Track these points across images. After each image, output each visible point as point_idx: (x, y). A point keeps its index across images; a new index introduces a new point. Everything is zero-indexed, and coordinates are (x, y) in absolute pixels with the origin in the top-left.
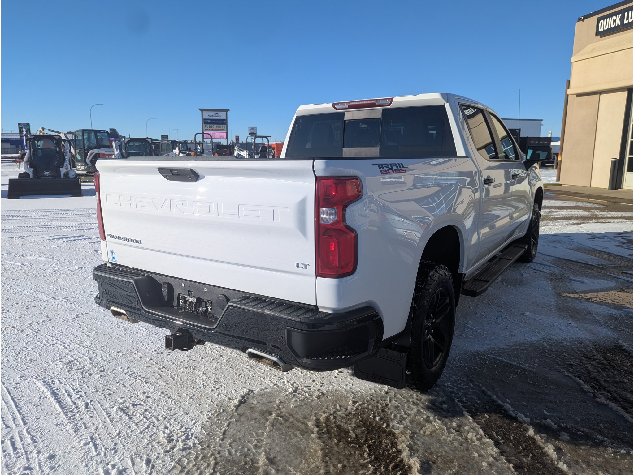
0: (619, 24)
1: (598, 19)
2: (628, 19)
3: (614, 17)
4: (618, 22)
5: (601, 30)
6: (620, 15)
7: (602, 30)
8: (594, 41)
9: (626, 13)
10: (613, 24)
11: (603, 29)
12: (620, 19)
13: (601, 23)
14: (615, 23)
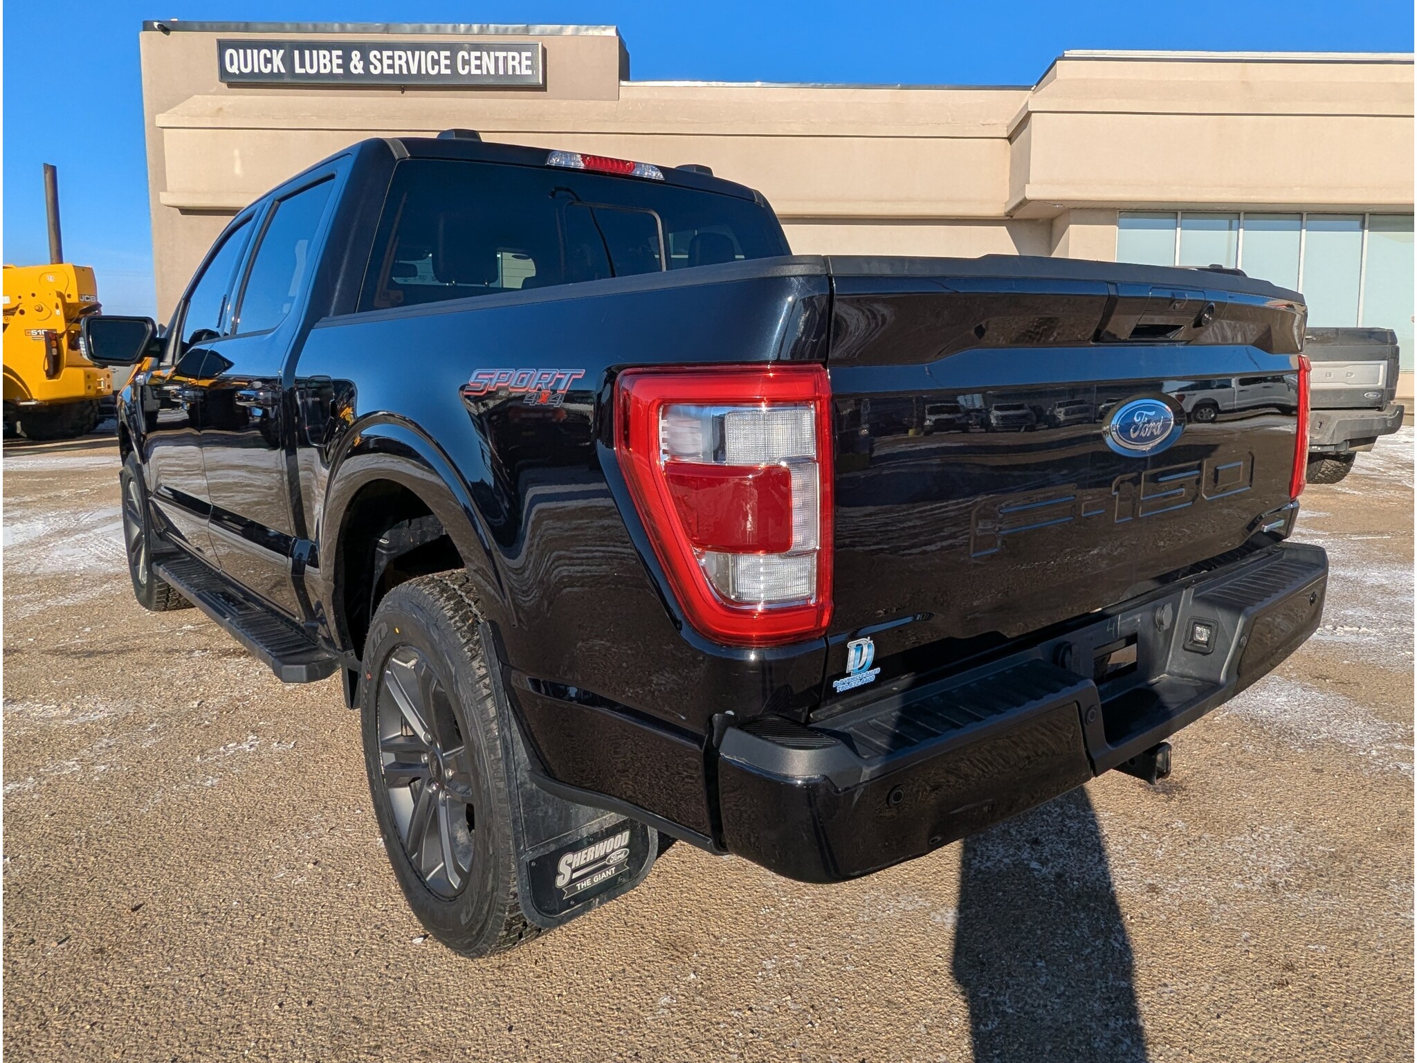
0: (283, 70)
1: (220, 41)
2: (302, 65)
3: (264, 51)
4: (278, 64)
5: (233, 70)
6: (282, 52)
7: (237, 72)
8: (212, 91)
9: (296, 53)
10: (266, 67)
11: (239, 69)
12: (282, 60)
13: (231, 55)
14: (269, 65)
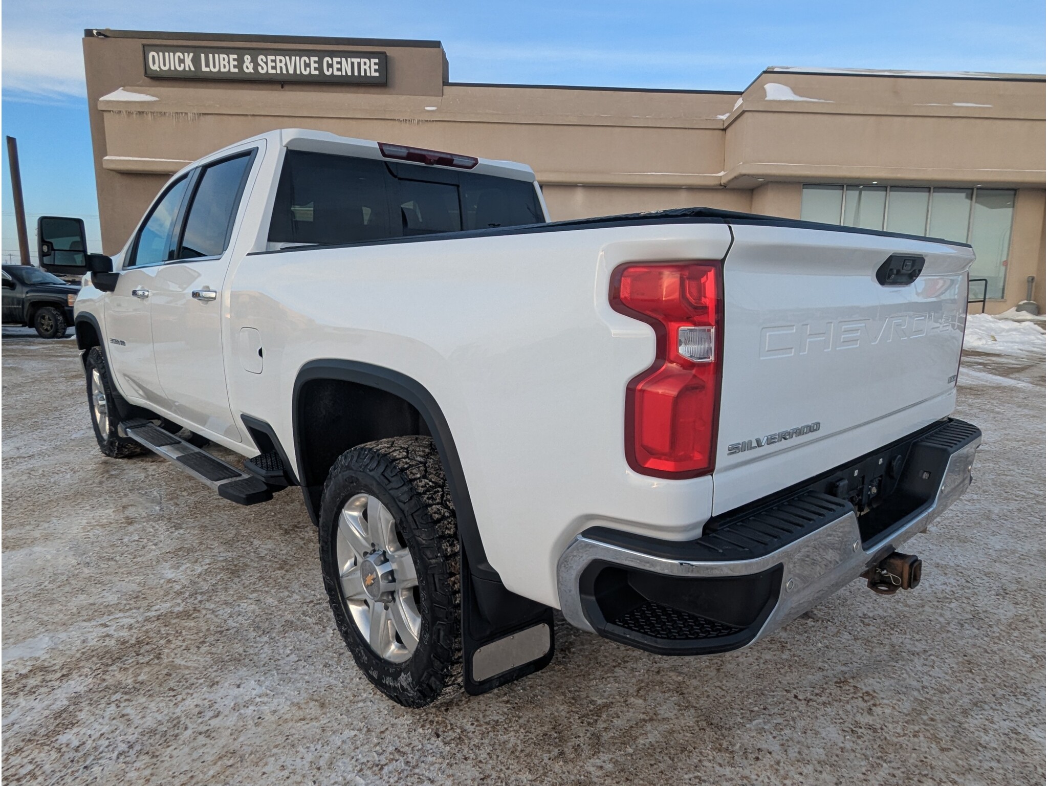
0: (193, 69)
1: (144, 46)
2: (207, 65)
3: (180, 54)
4: (189, 64)
5: (155, 68)
7: (158, 70)
8: (139, 83)
9: (203, 56)
10: (180, 66)
11: (159, 67)
12: (192, 61)
13: (153, 57)
14: (182, 65)
